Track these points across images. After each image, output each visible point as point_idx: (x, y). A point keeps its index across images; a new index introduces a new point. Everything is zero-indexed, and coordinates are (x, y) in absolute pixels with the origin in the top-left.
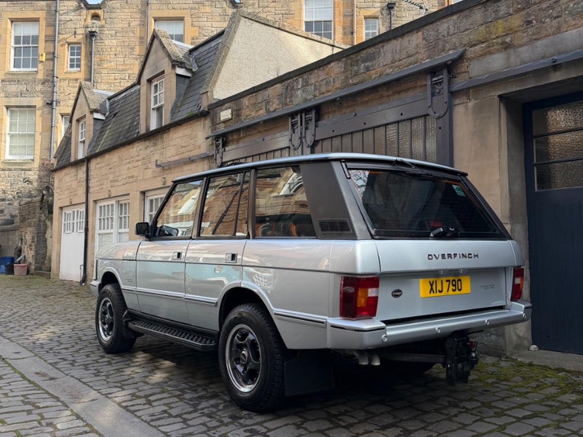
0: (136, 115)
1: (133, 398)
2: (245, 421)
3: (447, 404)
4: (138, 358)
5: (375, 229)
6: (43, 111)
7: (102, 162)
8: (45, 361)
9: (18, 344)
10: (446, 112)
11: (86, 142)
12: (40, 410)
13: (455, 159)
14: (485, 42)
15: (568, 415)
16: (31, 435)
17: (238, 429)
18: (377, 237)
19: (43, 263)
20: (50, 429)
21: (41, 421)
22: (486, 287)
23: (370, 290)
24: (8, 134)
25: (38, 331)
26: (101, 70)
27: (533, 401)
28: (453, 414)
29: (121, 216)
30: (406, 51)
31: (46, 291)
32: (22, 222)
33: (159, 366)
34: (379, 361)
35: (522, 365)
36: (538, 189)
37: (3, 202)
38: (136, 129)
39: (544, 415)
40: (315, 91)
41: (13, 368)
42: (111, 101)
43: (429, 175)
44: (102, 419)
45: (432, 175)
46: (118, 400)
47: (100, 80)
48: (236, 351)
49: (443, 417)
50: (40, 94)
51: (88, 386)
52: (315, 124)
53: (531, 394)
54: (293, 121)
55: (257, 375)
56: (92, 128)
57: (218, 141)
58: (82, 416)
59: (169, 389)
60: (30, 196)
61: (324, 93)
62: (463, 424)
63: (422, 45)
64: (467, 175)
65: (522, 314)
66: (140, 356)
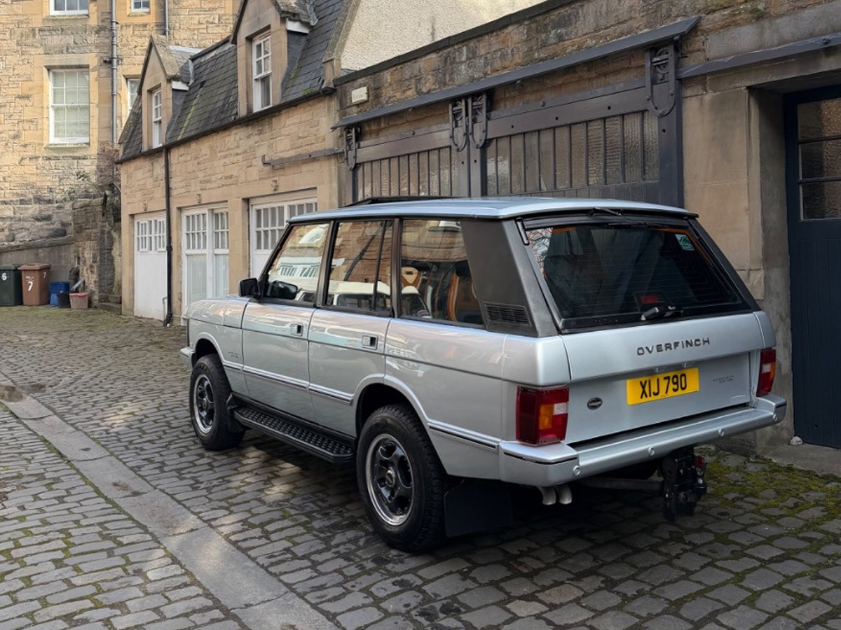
0: (232, 87)
1: (246, 527)
2: (394, 567)
3: (667, 536)
4: (248, 458)
5: (563, 319)
6: (99, 73)
7: (188, 154)
8: (125, 463)
9: (86, 433)
10: (673, 108)
11: (163, 122)
12: (123, 548)
13: (685, 175)
14: (729, 7)
15: (833, 555)
16: (115, 590)
17: (385, 579)
18: (566, 331)
19: (110, 291)
20: (140, 580)
21: (127, 567)
22: (721, 381)
23: (556, 406)
24: (52, 106)
25: (110, 411)
26: (180, 11)
27: (786, 532)
28: (674, 554)
29: (217, 231)
30: (614, 14)
31: (117, 337)
32: (77, 232)
33: (277, 471)
34: (571, 498)
35: (777, 469)
36: (804, 218)
37: (50, 205)
38: (234, 108)
39: (799, 557)
40: (485, 67)
41: (84, 478)
42: (197, 61)
43: (641, 224)
44: (205, 562)
45: (645, 224)
46: (225, 530)
47: (177, 25)
48: (380, 469)
49: (660, 558)
50: (93, 48)
51: (184, 506)
52: (487, 116)
53: (785, 519)
54: (455, 109)
55: (408, 504)
56: (170, 103)
57: (349, 132)
58: (180, 558)
59: (293, 512)
60: (87, 195)
61: (498, 71)
62: (687, 570)
63: (638, 6)
64: (697, 216)
65: (772, 416)
66: (252, 455)
